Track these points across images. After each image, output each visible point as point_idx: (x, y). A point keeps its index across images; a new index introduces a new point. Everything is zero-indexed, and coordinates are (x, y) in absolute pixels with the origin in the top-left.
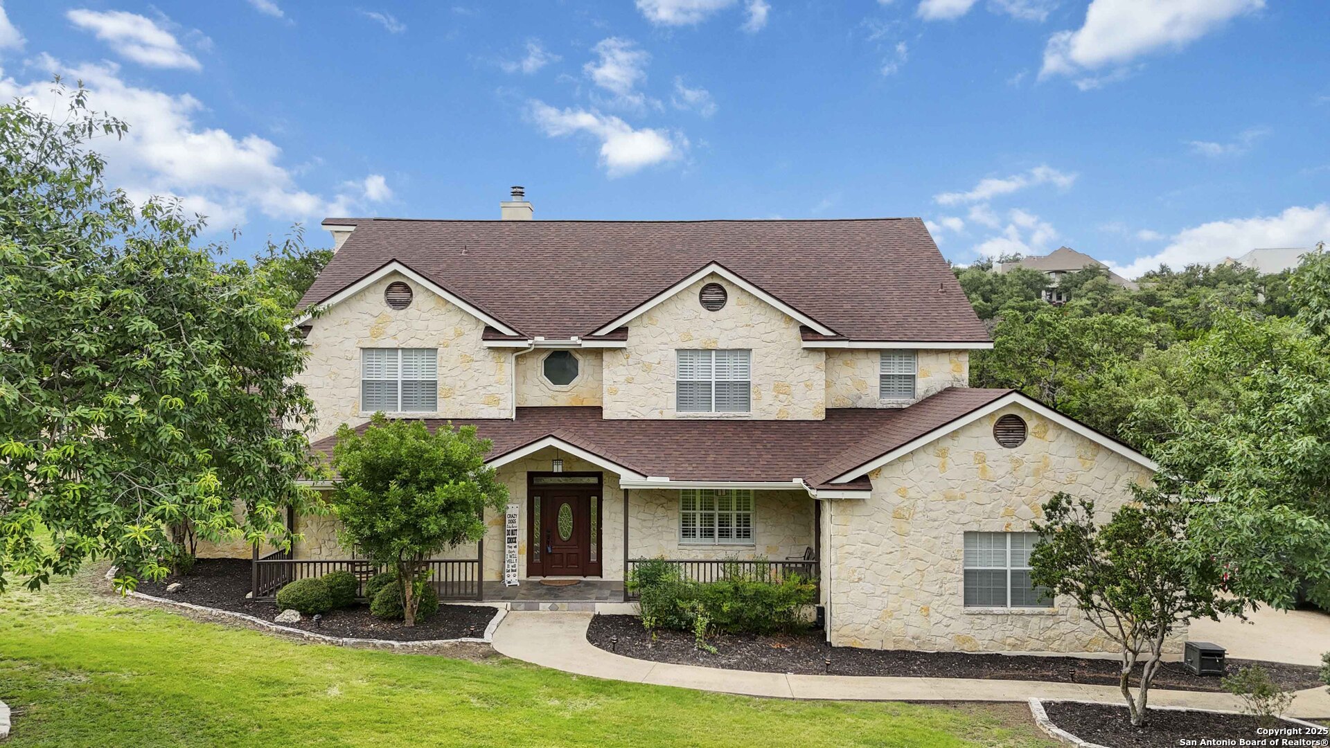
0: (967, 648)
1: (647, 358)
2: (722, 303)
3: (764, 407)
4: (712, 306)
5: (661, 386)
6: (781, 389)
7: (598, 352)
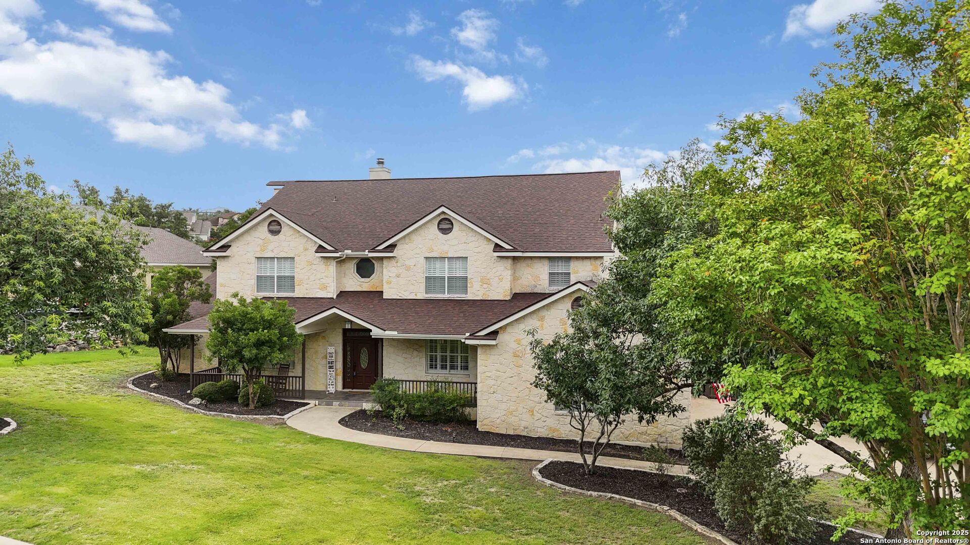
0: (555, 435)
1: (408, 263)
2: (450, 230)
3: (475, 292)
4: (446, 231)
5: (415, 279)
6: (485, 281)
7: (382, 259)
